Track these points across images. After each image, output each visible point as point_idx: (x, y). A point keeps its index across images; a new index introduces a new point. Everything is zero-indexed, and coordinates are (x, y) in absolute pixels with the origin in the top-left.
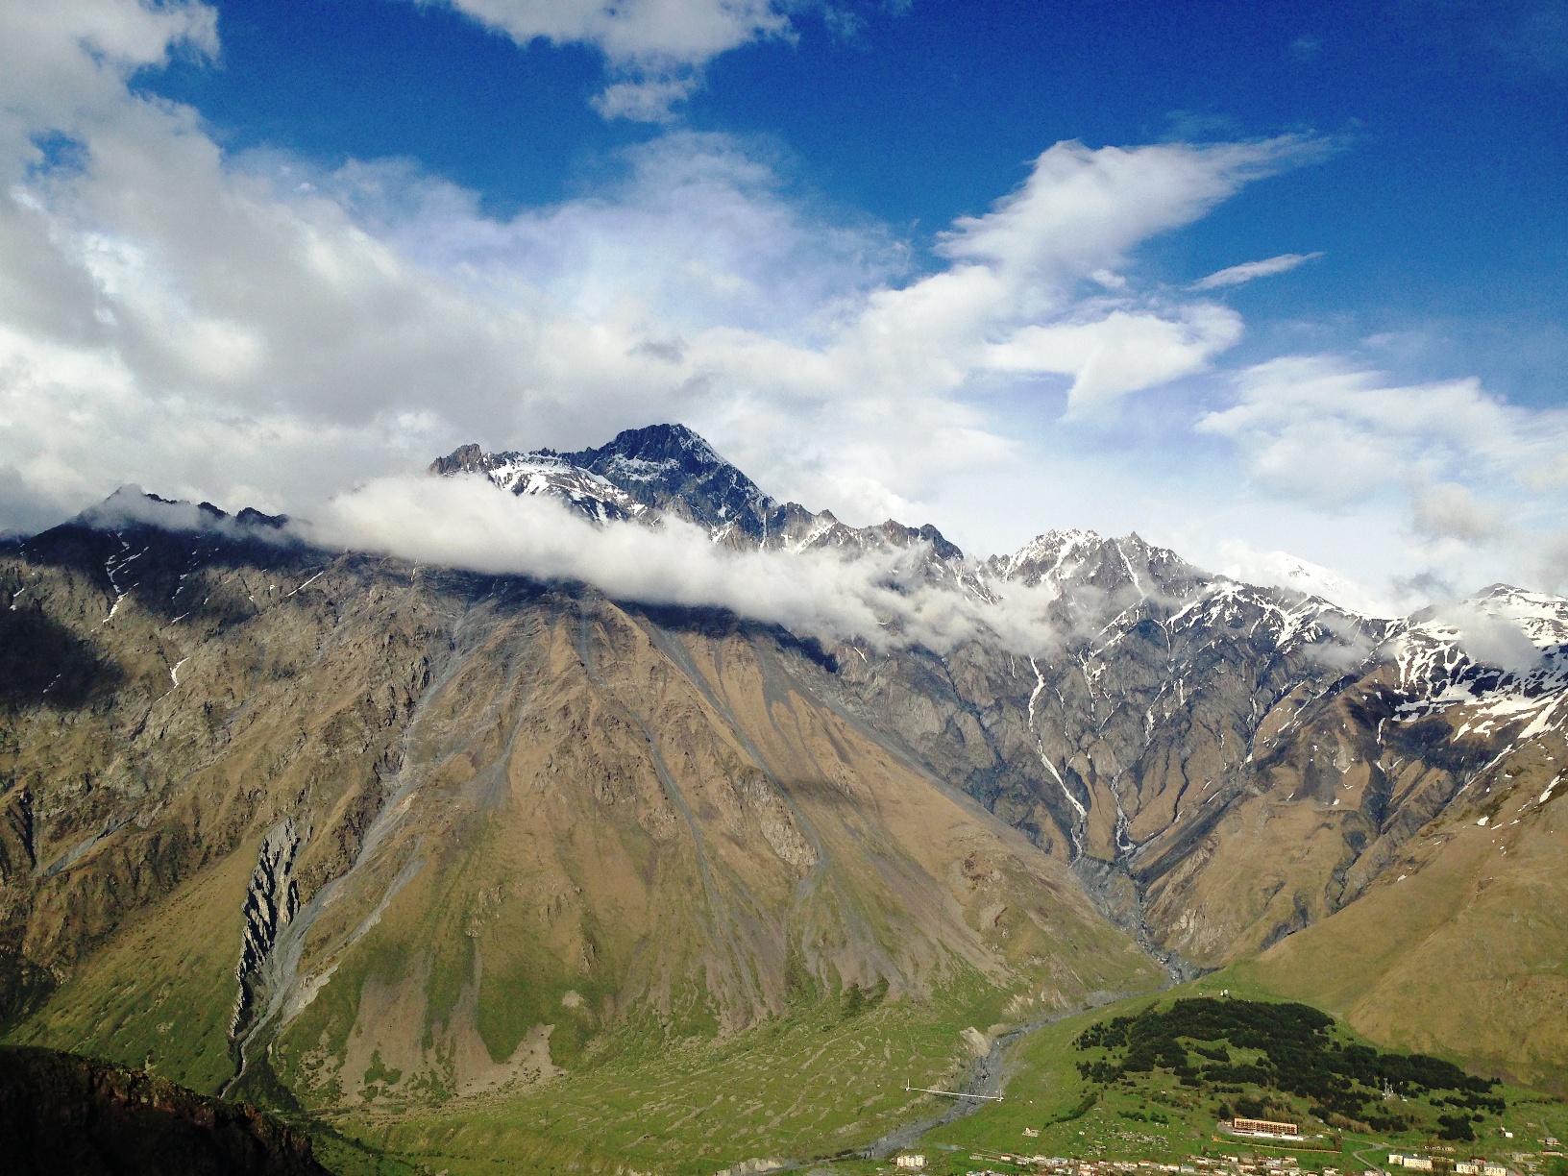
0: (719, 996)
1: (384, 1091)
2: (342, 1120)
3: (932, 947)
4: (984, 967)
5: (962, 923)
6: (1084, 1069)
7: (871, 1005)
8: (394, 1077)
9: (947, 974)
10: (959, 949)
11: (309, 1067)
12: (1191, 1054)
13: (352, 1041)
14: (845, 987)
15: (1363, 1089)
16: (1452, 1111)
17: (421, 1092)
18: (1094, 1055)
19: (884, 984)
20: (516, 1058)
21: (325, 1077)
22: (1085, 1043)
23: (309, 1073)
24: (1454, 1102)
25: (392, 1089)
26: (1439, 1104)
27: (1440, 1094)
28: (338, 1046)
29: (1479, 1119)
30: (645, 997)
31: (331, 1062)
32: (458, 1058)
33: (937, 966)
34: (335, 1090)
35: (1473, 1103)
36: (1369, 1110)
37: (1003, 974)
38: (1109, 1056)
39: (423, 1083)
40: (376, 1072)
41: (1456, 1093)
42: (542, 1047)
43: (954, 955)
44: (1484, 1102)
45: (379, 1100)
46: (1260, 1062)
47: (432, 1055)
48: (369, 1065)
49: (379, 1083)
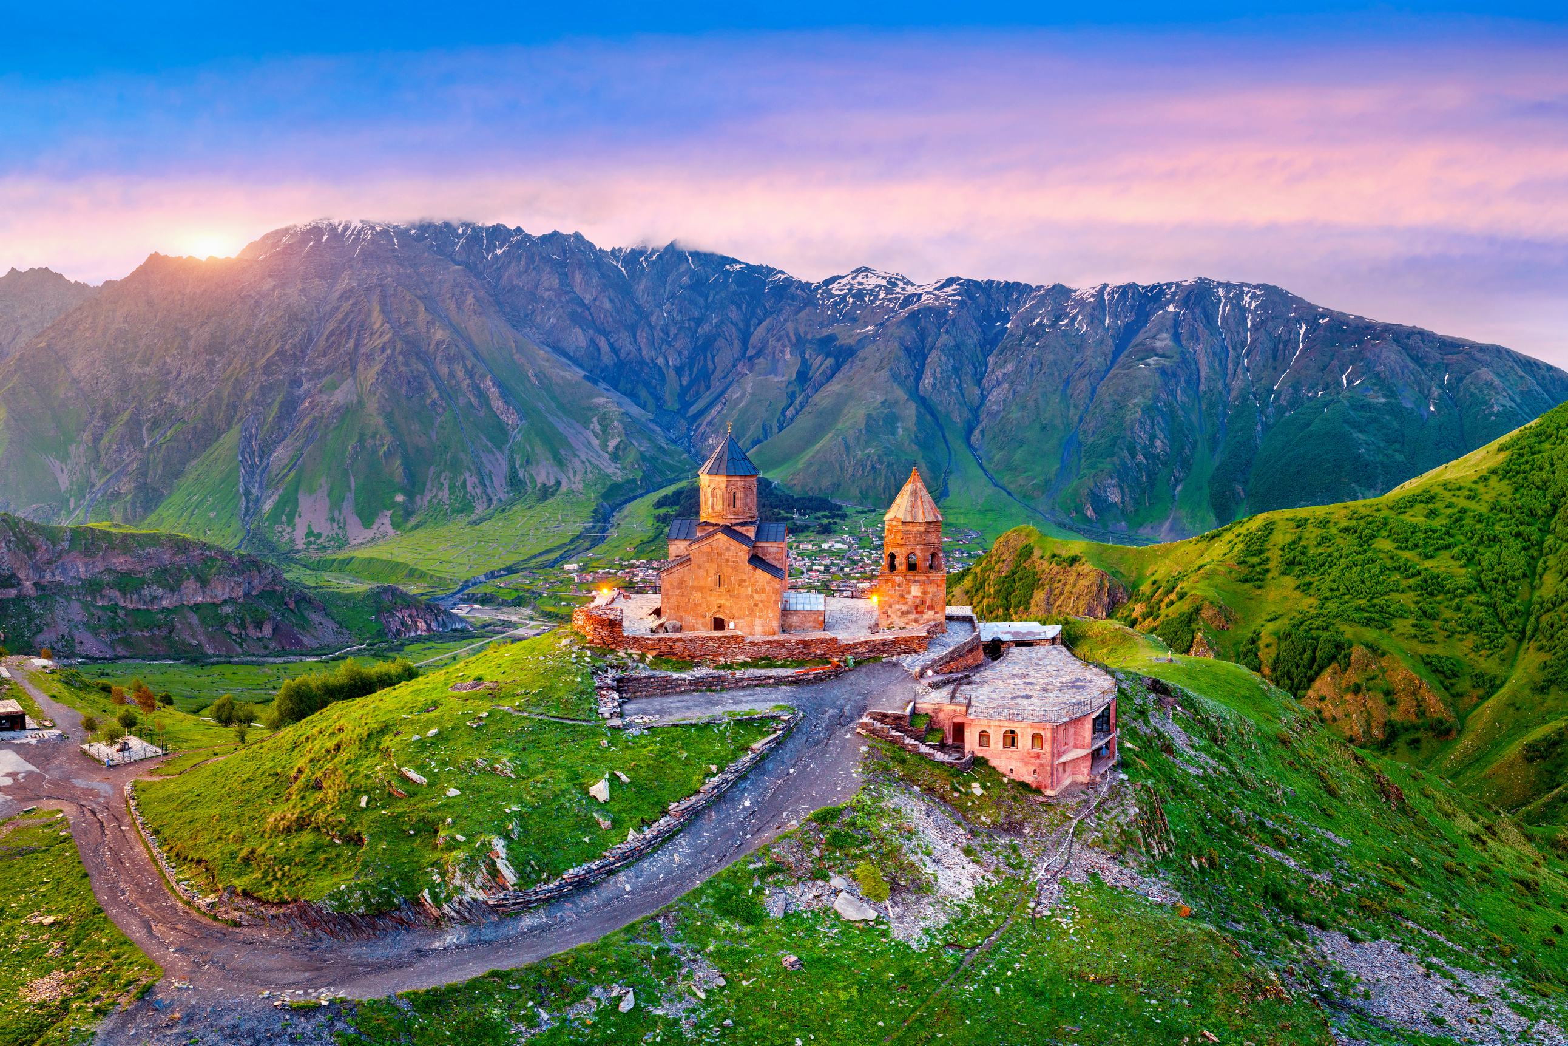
0: (474, 494)
1: (315, 543)
3: (583, 462)
4: (610, 471)
5: (598, 449)
6: (658, 518)
7: (553, 494)
8: (319, 536)
9: (591, 476)
10: (597, 463)
11: (279, 532)
13: (297, 519)
14: (539, 486)
15: (785, 515)
16: (826, 521)
17: (332, 543)
19: (558, 483)
20: (375, 527)
21: (287, 537)
22: (659, 504)
23: (280, 535)
24: (824, 516)
25: (319, 541)
26: (819, 518)
27: (819, 514)
28: (290, 521)
30: (436, 495)
31: (289, 529)
32: (348, 527)
33: (586, 472)
34: (292, 541)
35: (833, 517)
36: (790, 523)
37: (619, 473)
38: (670, 510)
39: (333, 539)
40: (310, 533)
42: (387, 521)
43: (596, 467)
44: (838, 516)
45: (312, 546)
47: (335, 526)
48: (306, 531)
49: (312, 539)
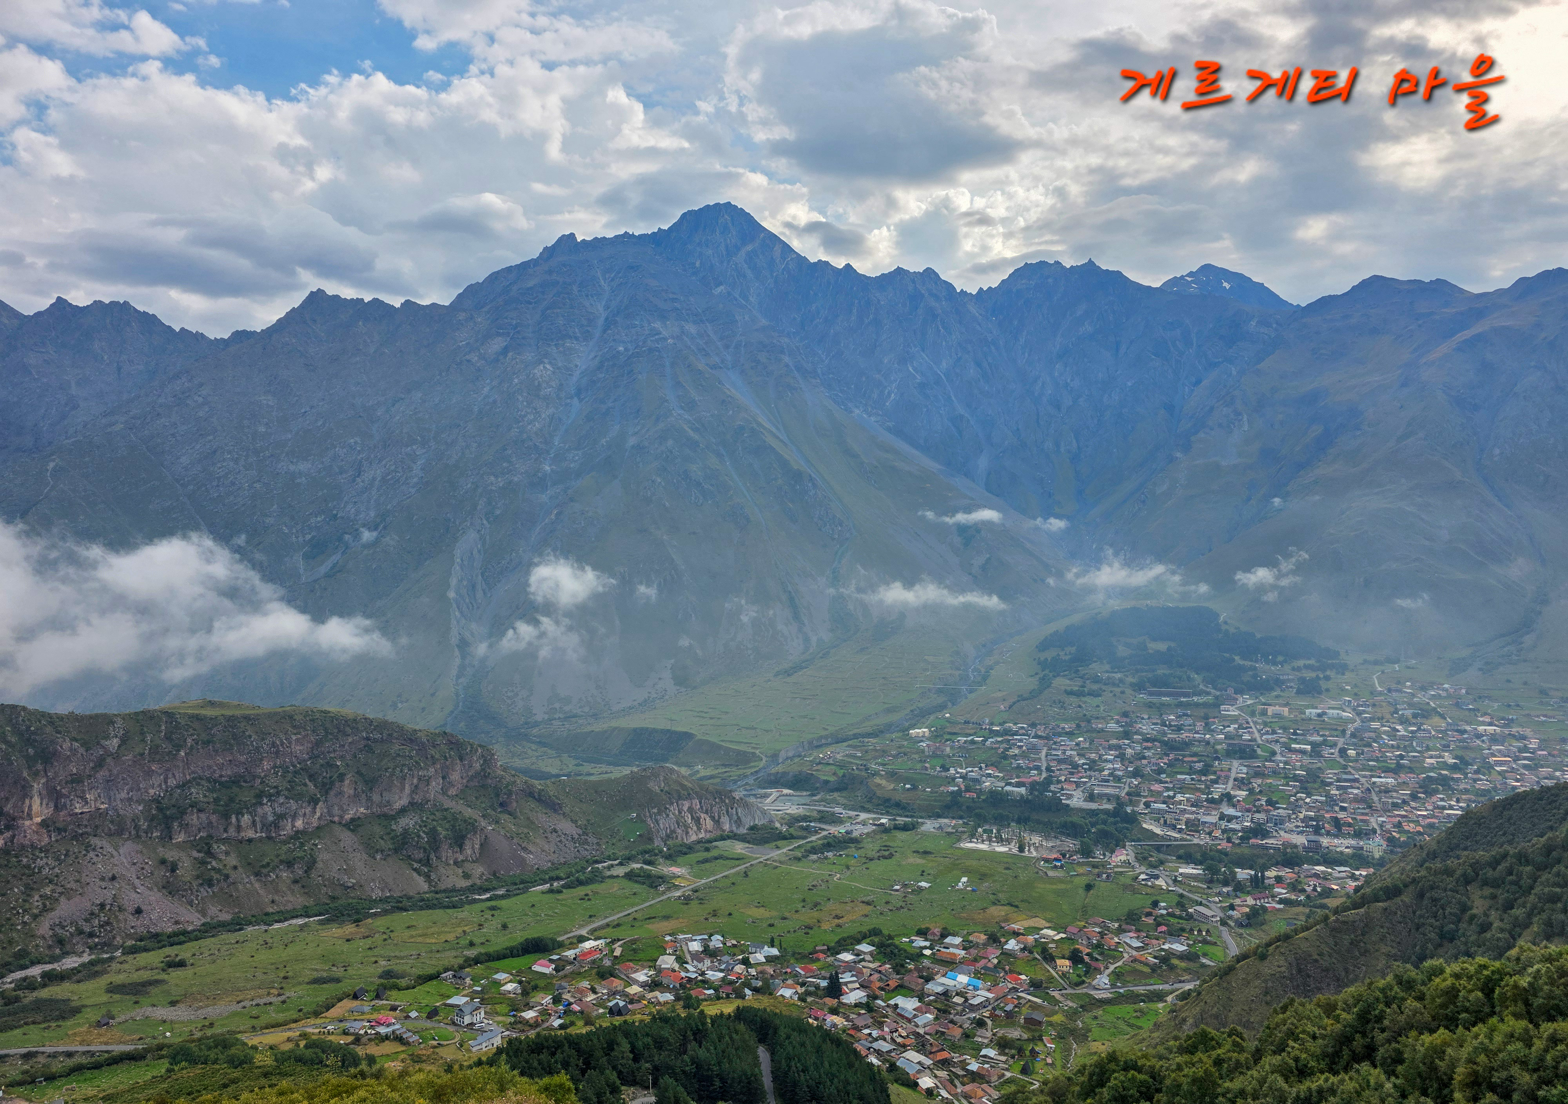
1: (561, 710)
2: (535, 731)
6: (1043, 664)
11: (509, 697)
12: (1120, 648)
13: (537, 679)
15: (1242, 662)
16: (1309, 675)
18: (1049, 655)
20: (649, 683)
21: (521, 704)
22: (1044, 645)
23: (509, 702)
24: (1307, 667)
26: (1299, 669)
27: (1301, 663)
28: (527, 683)
29: (1327, 678)
31: (524, 693)
32: (609, 685)
34: (528, 709)
35: (1323, 668)
36: (1247, 677)
38: (1062, 653)
40: (554, 697)
41: (1312, 662)
42: (666, 675)
44: (1332, 666)
45: (557, 716)
46: (1169, 649)
47: (591, 685)
49: (558, 706)
